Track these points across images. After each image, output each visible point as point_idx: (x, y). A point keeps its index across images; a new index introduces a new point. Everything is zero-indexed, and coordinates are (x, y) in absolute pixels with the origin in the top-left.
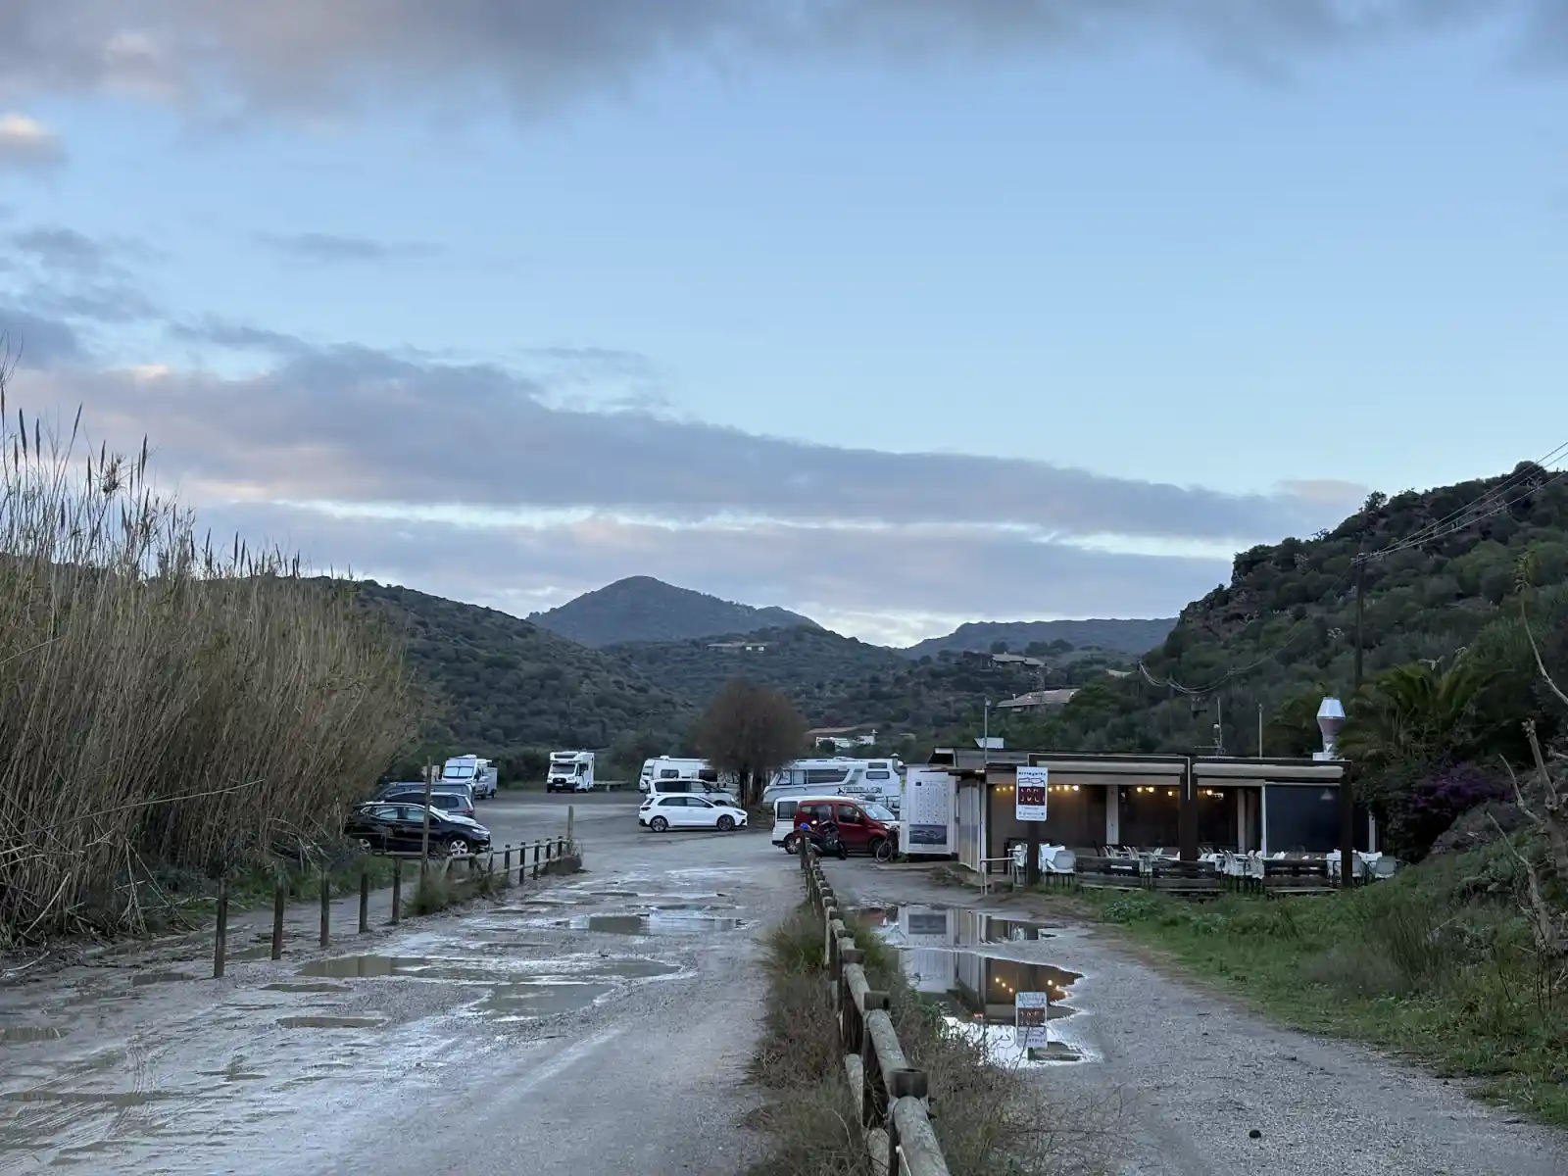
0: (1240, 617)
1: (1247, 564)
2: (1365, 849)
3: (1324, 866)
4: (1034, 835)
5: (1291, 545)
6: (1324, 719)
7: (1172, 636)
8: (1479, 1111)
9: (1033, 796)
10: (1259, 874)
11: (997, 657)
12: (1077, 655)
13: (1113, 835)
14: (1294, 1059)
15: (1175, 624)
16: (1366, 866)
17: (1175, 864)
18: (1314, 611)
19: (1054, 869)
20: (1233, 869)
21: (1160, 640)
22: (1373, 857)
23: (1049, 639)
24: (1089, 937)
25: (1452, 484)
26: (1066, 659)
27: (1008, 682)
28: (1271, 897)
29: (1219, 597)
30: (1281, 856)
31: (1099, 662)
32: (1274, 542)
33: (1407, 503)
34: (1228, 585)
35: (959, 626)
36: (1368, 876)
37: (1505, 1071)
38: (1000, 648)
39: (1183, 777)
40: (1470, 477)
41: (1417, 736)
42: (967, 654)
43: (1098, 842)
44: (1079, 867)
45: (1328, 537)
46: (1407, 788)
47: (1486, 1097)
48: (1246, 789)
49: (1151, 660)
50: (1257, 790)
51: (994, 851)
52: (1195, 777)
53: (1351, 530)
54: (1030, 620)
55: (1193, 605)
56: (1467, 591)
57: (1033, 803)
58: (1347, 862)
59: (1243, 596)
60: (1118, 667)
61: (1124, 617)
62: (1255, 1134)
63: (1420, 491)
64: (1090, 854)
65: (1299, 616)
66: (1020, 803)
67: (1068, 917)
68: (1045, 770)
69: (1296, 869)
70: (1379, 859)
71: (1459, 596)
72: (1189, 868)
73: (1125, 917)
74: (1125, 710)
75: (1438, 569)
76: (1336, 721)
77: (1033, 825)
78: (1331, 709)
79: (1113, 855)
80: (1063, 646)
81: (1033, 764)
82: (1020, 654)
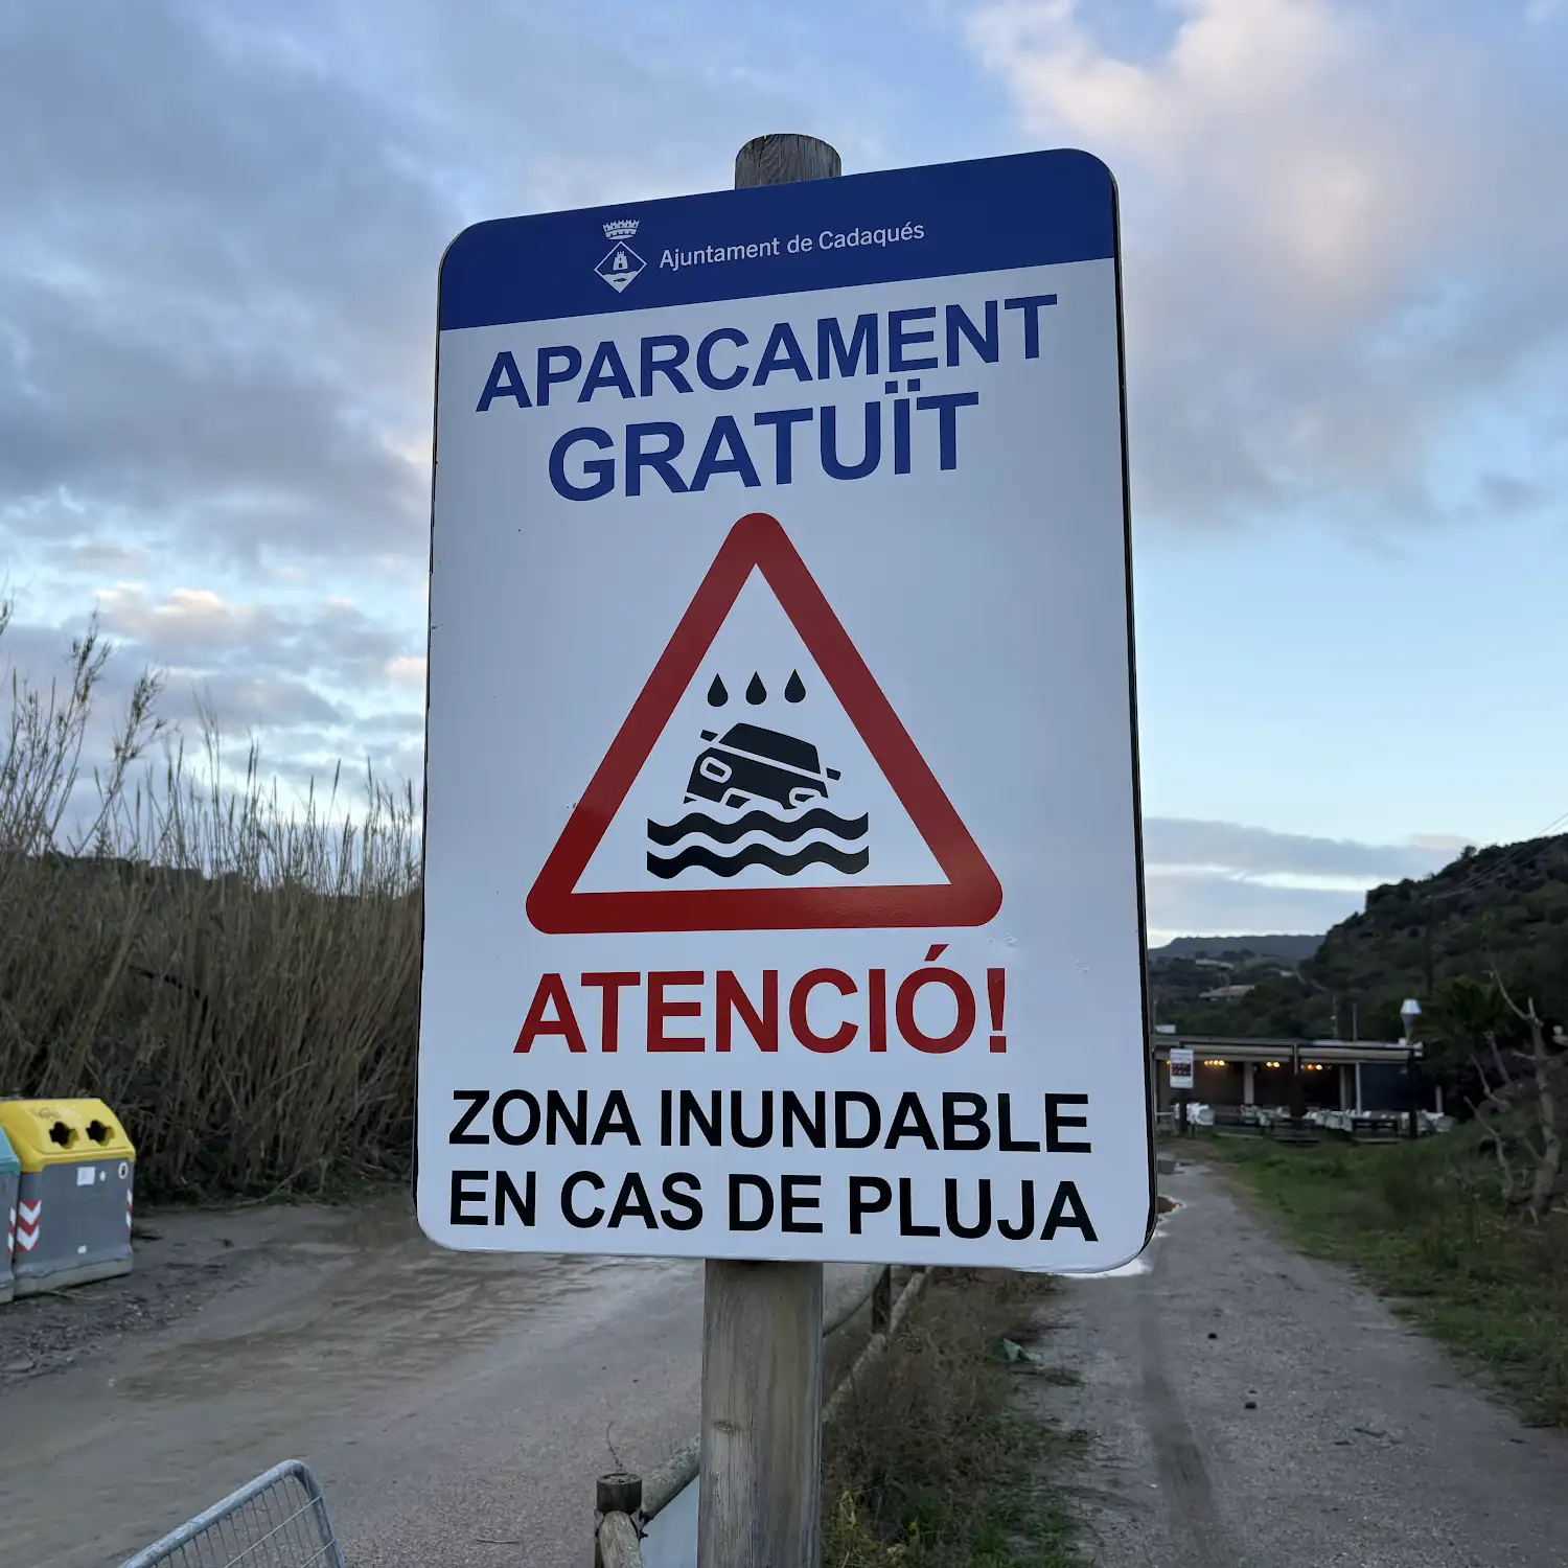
0: (1370, 935)
1: (1376, 897)
2: (1433, 1110)
3: (1396, 1123)
4: (1185, 1097)
5: (1407, 883)
6: (1406, 1015)
7: (1322, 949)
8: (1391, 1324)
9: (1182, 1070)
10: (1348, 1127)
11: (1199, 962)
12: (1258, 960)
13: (1249, 1097)
14: (1284, 1277)
15: (1323, 940)
16: (1430, 1123)
17: (1286, 1120)
18: (1423, 931)
19: (1198, 1121)
20: (1332, 1123)
21: (1312, 952)
22: (1434, 1117)
23: (1237, 949)
24: (1207, 1174)
25: (1525, 839)
26: (1249, 963)
27: (1208, 979)
28: (1356, 1144)
29: (1355, 921)
30: (1367, 1114)
31: (1274, 965)
32: (1394, 881)
33: (1493, 853)
34: (1362, 911)
35: (1173, 939)
36: (1431, 1129)
37: (1429, 1293)
38: (1202, 955)
39: (1292, 1057)
40: (1542, 835)
41: (1468, 1028)
42: (1177, 959)
43: (1238, 1100)
44: (1217, 1120)
45: (1435, 878)
46: (1459, 1066)
47: (1403, 1313)
48: (1346, 1066)
49: (1304, 966)
50: (1353, 1066)
51: (1163, 1106)
52: (1300, 1058)
53: (1451, 872)
54: (1224, 935)
55: (1336, 926)
56: (1536, 918)
57: (1182, 1075)
58: (1413, 1119)
59: (1372, 920)
60: (1287, 969)
61: (1294, 933)
62: (1212, 1336)
63: (1501, 844)
64: (1229, 1112)
65: (1414, 934)
66: (1174, 1075)
67: (1201, 1158)
68: (1191, 1052)
69: (1374, 1124)
70: (1440, 1118)
71: (1530, 921)
72: (1297, 1123)
73: (1241, 1158)
74: (1286, 1001)
75: (1515, 901)
76: (1414, 1016)
77: (1183, 1091)
78: (1410, 1007)
79: (1247, 1113)
80: (1248, 954)
81: (1182, 1047)
82: (1216, 959)
